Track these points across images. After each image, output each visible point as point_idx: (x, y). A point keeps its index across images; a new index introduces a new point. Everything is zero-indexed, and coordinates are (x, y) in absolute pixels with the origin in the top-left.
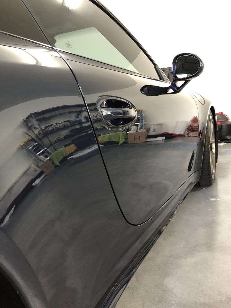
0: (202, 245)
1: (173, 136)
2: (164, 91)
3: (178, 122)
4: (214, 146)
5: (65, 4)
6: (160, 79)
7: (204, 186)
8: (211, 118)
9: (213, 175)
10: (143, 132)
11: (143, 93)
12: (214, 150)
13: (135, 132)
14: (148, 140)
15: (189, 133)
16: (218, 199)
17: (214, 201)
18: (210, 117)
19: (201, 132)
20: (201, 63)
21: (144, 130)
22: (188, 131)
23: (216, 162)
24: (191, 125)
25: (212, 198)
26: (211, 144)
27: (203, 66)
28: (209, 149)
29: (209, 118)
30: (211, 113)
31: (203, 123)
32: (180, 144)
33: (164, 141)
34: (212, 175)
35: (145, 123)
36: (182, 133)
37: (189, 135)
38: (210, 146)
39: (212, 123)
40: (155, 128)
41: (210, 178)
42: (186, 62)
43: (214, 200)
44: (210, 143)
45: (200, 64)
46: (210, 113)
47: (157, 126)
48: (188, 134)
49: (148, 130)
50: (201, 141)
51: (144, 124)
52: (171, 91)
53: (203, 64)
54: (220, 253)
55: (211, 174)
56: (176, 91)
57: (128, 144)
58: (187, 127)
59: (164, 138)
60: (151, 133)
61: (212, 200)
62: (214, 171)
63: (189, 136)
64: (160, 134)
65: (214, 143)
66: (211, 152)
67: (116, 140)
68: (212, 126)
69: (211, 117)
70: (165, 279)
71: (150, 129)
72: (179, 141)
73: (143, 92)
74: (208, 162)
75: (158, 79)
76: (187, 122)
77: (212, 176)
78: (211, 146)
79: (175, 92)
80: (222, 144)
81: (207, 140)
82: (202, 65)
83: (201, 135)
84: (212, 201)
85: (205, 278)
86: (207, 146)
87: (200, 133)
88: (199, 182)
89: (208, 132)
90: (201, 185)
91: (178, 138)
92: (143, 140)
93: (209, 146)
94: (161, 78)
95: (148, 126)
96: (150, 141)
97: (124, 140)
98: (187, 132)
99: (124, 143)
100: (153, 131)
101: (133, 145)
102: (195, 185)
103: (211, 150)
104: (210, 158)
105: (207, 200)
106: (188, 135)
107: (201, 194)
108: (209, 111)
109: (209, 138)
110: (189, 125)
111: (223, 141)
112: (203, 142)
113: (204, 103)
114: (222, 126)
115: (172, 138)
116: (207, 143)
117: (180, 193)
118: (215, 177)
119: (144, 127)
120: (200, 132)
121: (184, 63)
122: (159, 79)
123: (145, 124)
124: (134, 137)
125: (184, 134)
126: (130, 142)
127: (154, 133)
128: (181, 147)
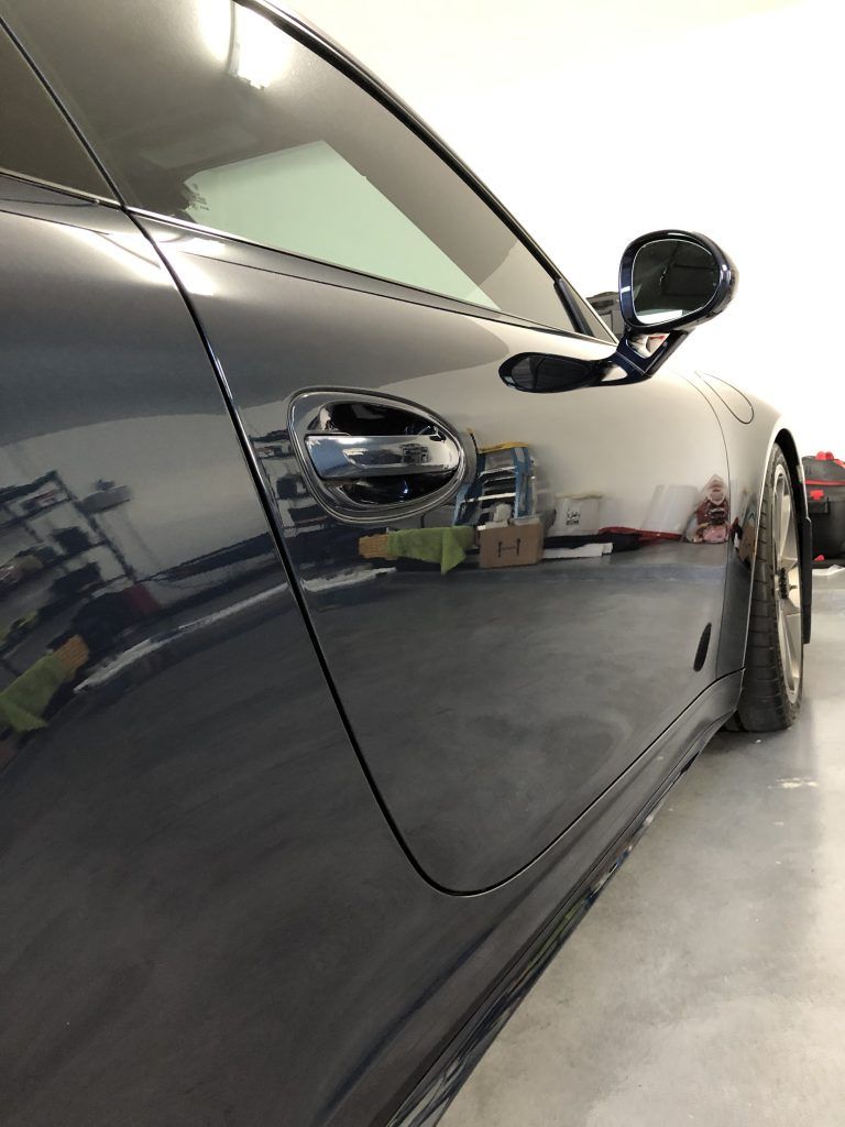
0: (744, 969)
1: (641, 539)
2: (589, 374)
3: (659, 489)
4: (794, 578)
5: (236, 70)
6: (578, 329)
7: (757, 732)
8: (781, 475)
9: (792, 688)
10: (533, 526)
11: (508, 383)
12: (795, 596)
13: (504, 524)
14: (550, 554)
15: (703, 529)
16: (812, 784)
17: (796, 789)
18: (774, 469)
19: (741, 524)
20: (725, 267)
21: (534, 520)
22: (699, 523)
23: (806, 637)
24: (709, 501)
25: (788, 776)
26: (783, 574)
27: (733, 278)
28: (773, 590)
29: (773, 475)
30: (782, 455)
31: (745, 493)
32: (666, 569)
33: (609, 557)
34: (788, 689)
35: (541, 491)
36: (675, 529)
37: (706, 537)
38: (777, 578)
39: (786, 493)
40: (576, 509)
41: (779, 700)
42: (675, 266)
43: (796, 785)
44: (780, 567)
45: (719, 268)
46: (777, 455)
47: (581, 503)
48: (700, 533)
49: (550, 518)
50: (739, 557)
51: (534, 497)
52: (618, 372)
53: (732, 271)
54: (812, 1001)
55: (784, 687)
56: (636, 372)
57: (476, 571)
58: (696, 509)
59: (609, 547)
60: (561, 528)
61: (786, 785)
62: (796, 675)
63: (704, 542)
64: (596, 533)
65: (796, 569)
66: (781, 604)
67: (428, 557)
68: (786, 504)
69: (780, 470)
70: (591, 1107)
71: (555, 512)
72: (663, 558)
73: (509, 379)
74: (770, 638)
75: (570, 329)
76: (695, 489)
77: (788, 691)
78: (783, 579)
79: (634, 377)
80: (833, 571)
81: (764, 556)
82: (730, 273)
83: (740, 537)
84: (789, 789)
85: (750, 1105)
86: (764, 580)
87: (737, 529)
88: (736, 717)
89: (767, 526)
90: (746, 727)
91: (661, 548)
92: (530, 553)
93: (772, 577)
94: (581, 328)
95: (551, 505)
96: (558, 559)
97: (460, 557)
98: (694, 525)
99: (461, 566)
100: (568, 523)
101: (494, 575)
102: (723, 729)
103: (785, 596)
104: (776, 626)
105: (770, 787)
106: (701, 536)
107: (742, 763)
108: (771, 446)
109: (773, 549)
110: (703, 499)
111: (835, 561)
112: (747, 563)
113: (750, 416)
114: (829, 503)
115: (638, 548)
116: (763, 568)
117: (661, 758)
118: (799, 697)
119: (534, 510)
120: (736, 525)
121: (669, 269)
122: (572, 331)
123: (538, 496)
124: (500, 544)
125: (685, 532)
126: (483, 564)
127: (571, 531)
128: (672, 579)
